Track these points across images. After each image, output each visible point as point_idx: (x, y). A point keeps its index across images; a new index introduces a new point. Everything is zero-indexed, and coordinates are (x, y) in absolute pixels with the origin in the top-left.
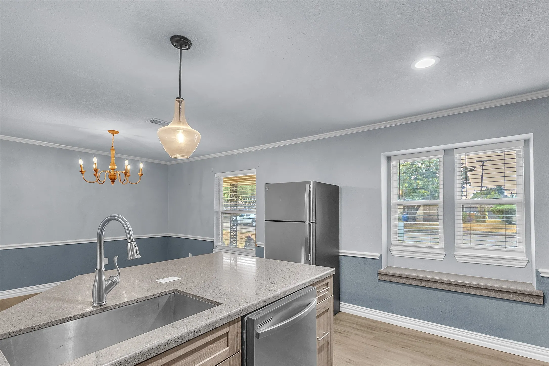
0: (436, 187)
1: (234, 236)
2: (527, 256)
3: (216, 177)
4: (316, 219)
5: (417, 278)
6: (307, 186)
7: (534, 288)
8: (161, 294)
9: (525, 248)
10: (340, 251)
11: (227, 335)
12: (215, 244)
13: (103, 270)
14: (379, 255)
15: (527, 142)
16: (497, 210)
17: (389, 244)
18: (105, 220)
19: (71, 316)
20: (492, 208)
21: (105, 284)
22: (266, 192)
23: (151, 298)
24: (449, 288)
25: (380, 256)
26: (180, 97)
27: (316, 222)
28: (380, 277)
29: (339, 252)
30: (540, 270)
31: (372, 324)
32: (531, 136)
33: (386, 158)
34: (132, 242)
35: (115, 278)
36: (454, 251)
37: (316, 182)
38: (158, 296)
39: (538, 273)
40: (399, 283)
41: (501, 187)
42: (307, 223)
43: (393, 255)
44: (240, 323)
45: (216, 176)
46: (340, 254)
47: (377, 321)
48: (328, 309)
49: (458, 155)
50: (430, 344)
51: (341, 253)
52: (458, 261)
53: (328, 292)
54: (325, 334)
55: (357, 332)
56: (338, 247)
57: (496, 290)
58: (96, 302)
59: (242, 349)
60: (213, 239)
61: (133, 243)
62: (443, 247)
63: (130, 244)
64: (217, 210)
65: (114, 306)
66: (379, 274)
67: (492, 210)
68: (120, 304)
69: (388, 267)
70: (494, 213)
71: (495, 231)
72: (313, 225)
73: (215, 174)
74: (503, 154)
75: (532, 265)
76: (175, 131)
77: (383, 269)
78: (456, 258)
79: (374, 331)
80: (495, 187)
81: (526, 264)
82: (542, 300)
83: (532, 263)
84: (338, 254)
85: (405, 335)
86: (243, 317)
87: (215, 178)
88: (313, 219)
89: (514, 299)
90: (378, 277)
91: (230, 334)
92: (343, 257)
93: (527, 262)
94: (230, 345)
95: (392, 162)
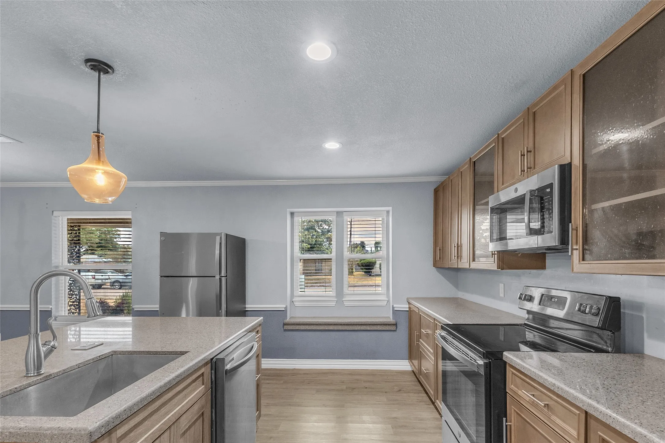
0: (315, 241)
1: (74, 303)
2: (387, 297)
3: (56, 217)
4: (227, 273)
5: (317, 323)
6: (218, 238)
7: (391, 320)
8: (101, 357)
9: (386, 291)
10: (247, 306)
11: (202, 375)
12: (53, 313)
13: (39, 334)
14: (285, 306)
15: (388, 212)
16: (361, 263)
17: (292, 295)
18: (45, 276)
19: (17, 386)
20: (358, 262)
21: (43, 350)
22: (161, 242)
23: (92, 362)
24: (340, 328)
25: (286, 308)
26: (98, 131)
27: (226, 276)
28: (286, 327)
29: (245, 308)
30: (395, 306)
31: (278, 372)
32: (390, 208)
33: (290, 214)
34: (91, 298)
35: (52, 343)
36: (343, 298)
37: (227, 234)
38: (97, 360)
39: (393, 308)
40: (302, 330)
41: (363, 242)
42: (218, 277)
43: (296, 306)
44: (210, 364)
45: (54, 215)
46: (246, 310)
47: (283, 369)
48: (258, 355)
49: (346, 217)
50: (327, 376)
51: (247, 308)
52: (345, 305)
53: (258, 339)
54: (257, 376)
55: (268, 382)
56: (244, 303)
57: (370, 324)
58: (31, 372)
59: (212, 388)
60: (51, 307)
61: (93, 299)
62: (335, 295)
63: (90, 300)
64: (56, 265)
65: (57, 373)
66: (284, 324)
67: (358, 263)
68: (63, 371)
69: (291, 318)
70: (359, 266)
71: (360, 283)
72: (224, 279)
73: (53, 211)
74: (374, 220)
75: (390, 303)
76: (93, 171)
77: (288, 320)
78: (344, 303)
79: (282, 377)
80: (360, 242)
81: (386, 303)
82: (395, 327)
83: (390, 302)
84: (245, 309)
85: (308, 374)
86: (212, 359)
87: (52, 217)
88: (223, 274)
89: (380, 329)
90: (283, 327)
91: (205, 375)
92: (249, 312)
93: (387, 301)
94: (205, 382)
95: (295, 218)
